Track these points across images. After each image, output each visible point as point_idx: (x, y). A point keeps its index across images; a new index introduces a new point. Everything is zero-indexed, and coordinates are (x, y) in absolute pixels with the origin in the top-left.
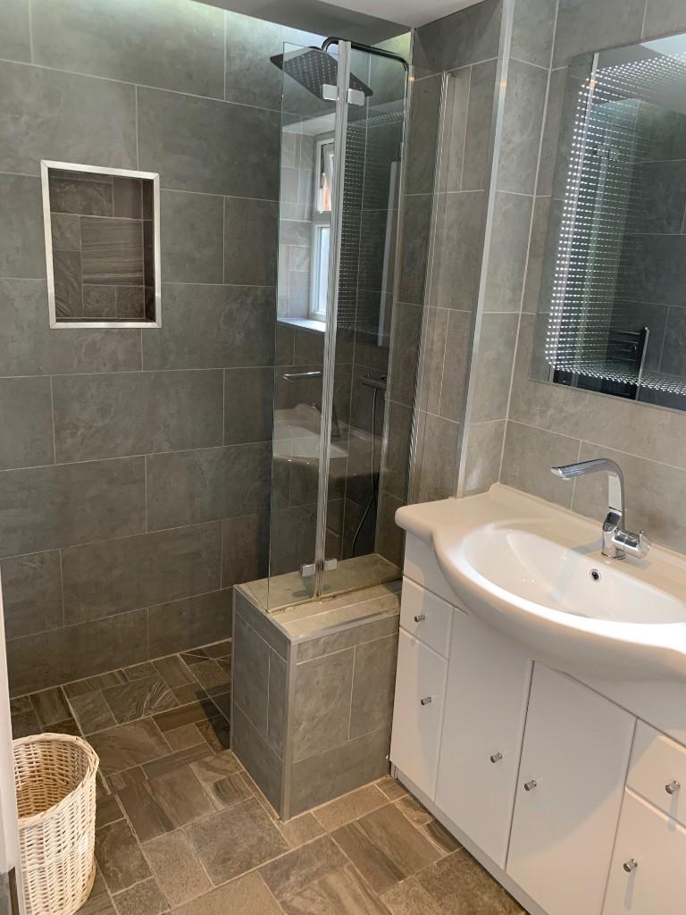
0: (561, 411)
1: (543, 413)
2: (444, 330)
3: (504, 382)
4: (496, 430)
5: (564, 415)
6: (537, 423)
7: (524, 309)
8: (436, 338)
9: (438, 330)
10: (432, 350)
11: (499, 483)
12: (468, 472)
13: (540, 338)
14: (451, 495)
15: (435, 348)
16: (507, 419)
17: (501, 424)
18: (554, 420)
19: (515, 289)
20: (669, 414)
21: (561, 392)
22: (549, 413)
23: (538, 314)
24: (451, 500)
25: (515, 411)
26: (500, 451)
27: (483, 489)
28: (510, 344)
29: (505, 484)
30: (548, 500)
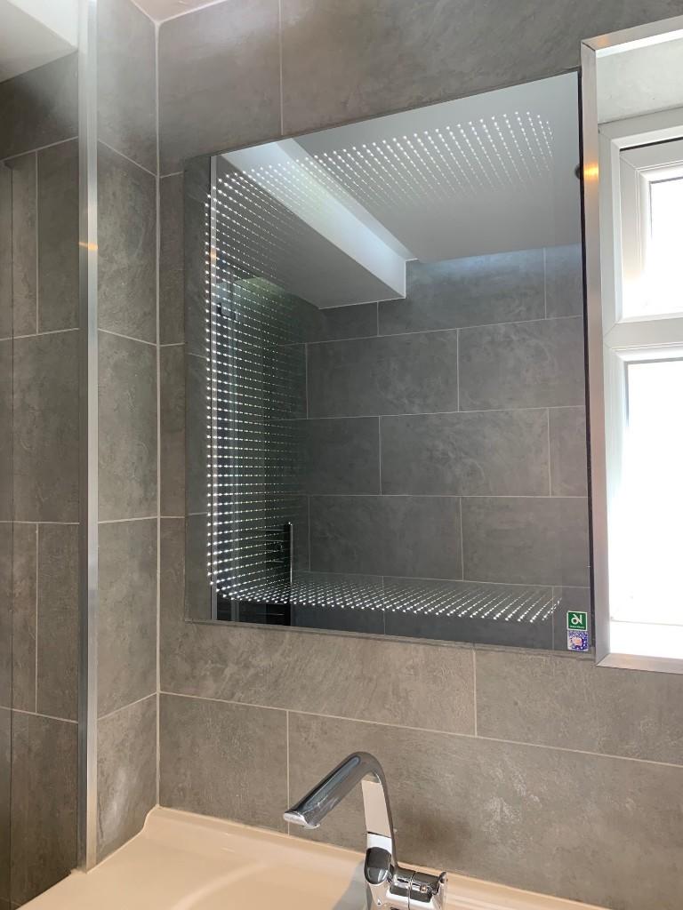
0: (247, 666)
1: (217, 674)
2: (31, 558)
3: (146, 632)
4: (143, 715)
5: (252, 671)
6: (209, 691)
7: (163, 511)
8: (17, 574)
9: (20, 561)
10: (12, 595)
11: (158, 806)
12: (102, 806)
13: (196, 554)
14: (75, 867)
15: (17, 591)
16: (158, 691)
17: (150, 703)
18: (237, 681)
19: (147, 482)
20: (421, 647)
21: (243, 636)
22: (228, 672)
23: (187, 517)
24: (75, 876)
25: (170, 677)
26: (154, 750)
27: (131, 827)
28: (148, 566)
29: (169, 806)
30: (247, 823)
